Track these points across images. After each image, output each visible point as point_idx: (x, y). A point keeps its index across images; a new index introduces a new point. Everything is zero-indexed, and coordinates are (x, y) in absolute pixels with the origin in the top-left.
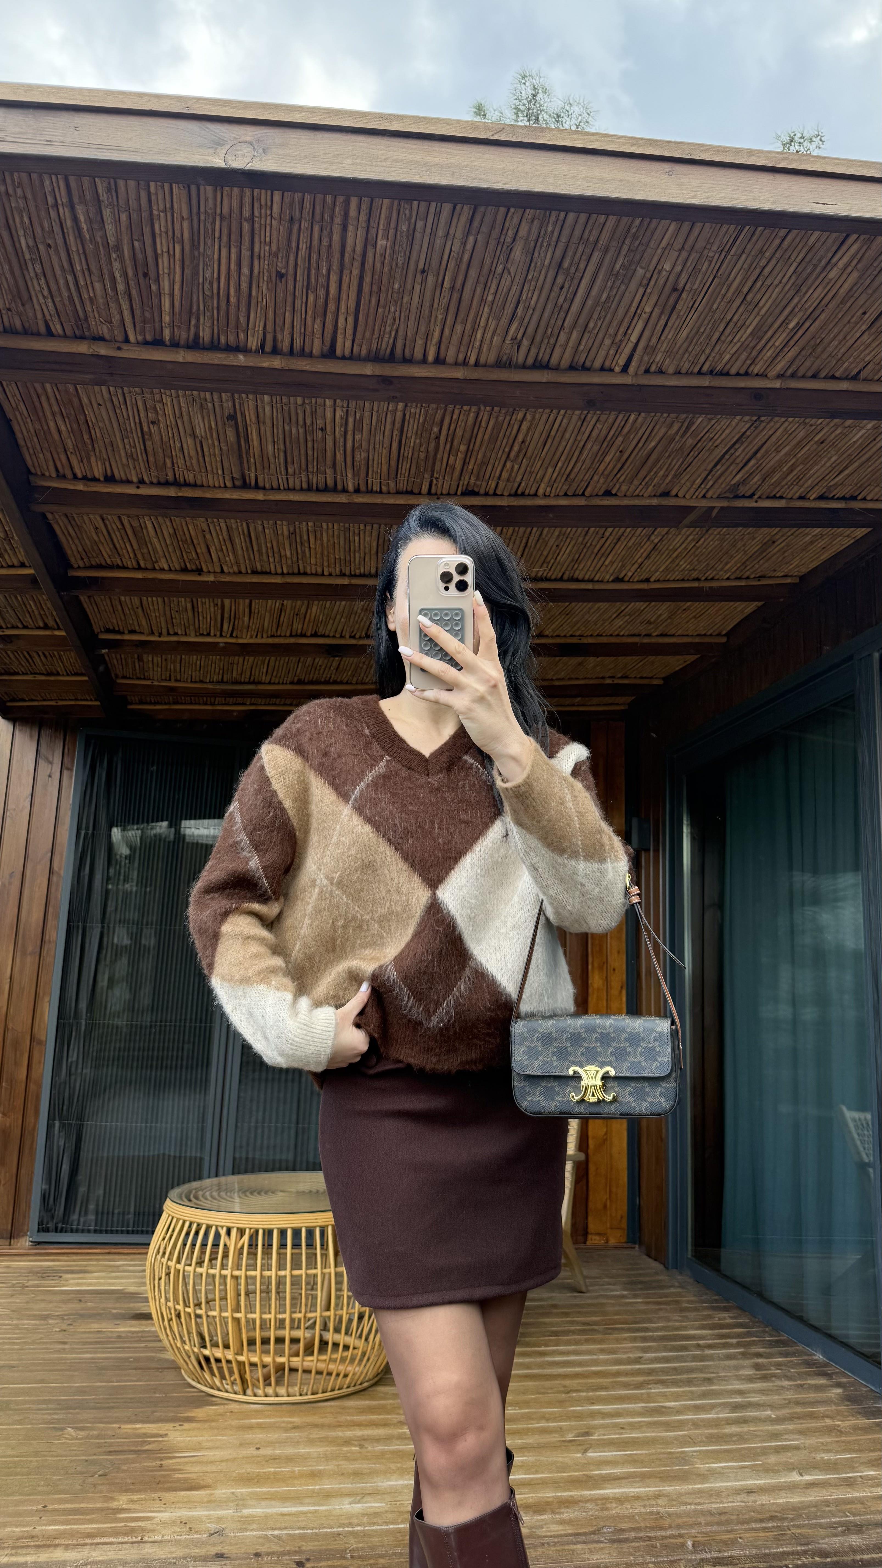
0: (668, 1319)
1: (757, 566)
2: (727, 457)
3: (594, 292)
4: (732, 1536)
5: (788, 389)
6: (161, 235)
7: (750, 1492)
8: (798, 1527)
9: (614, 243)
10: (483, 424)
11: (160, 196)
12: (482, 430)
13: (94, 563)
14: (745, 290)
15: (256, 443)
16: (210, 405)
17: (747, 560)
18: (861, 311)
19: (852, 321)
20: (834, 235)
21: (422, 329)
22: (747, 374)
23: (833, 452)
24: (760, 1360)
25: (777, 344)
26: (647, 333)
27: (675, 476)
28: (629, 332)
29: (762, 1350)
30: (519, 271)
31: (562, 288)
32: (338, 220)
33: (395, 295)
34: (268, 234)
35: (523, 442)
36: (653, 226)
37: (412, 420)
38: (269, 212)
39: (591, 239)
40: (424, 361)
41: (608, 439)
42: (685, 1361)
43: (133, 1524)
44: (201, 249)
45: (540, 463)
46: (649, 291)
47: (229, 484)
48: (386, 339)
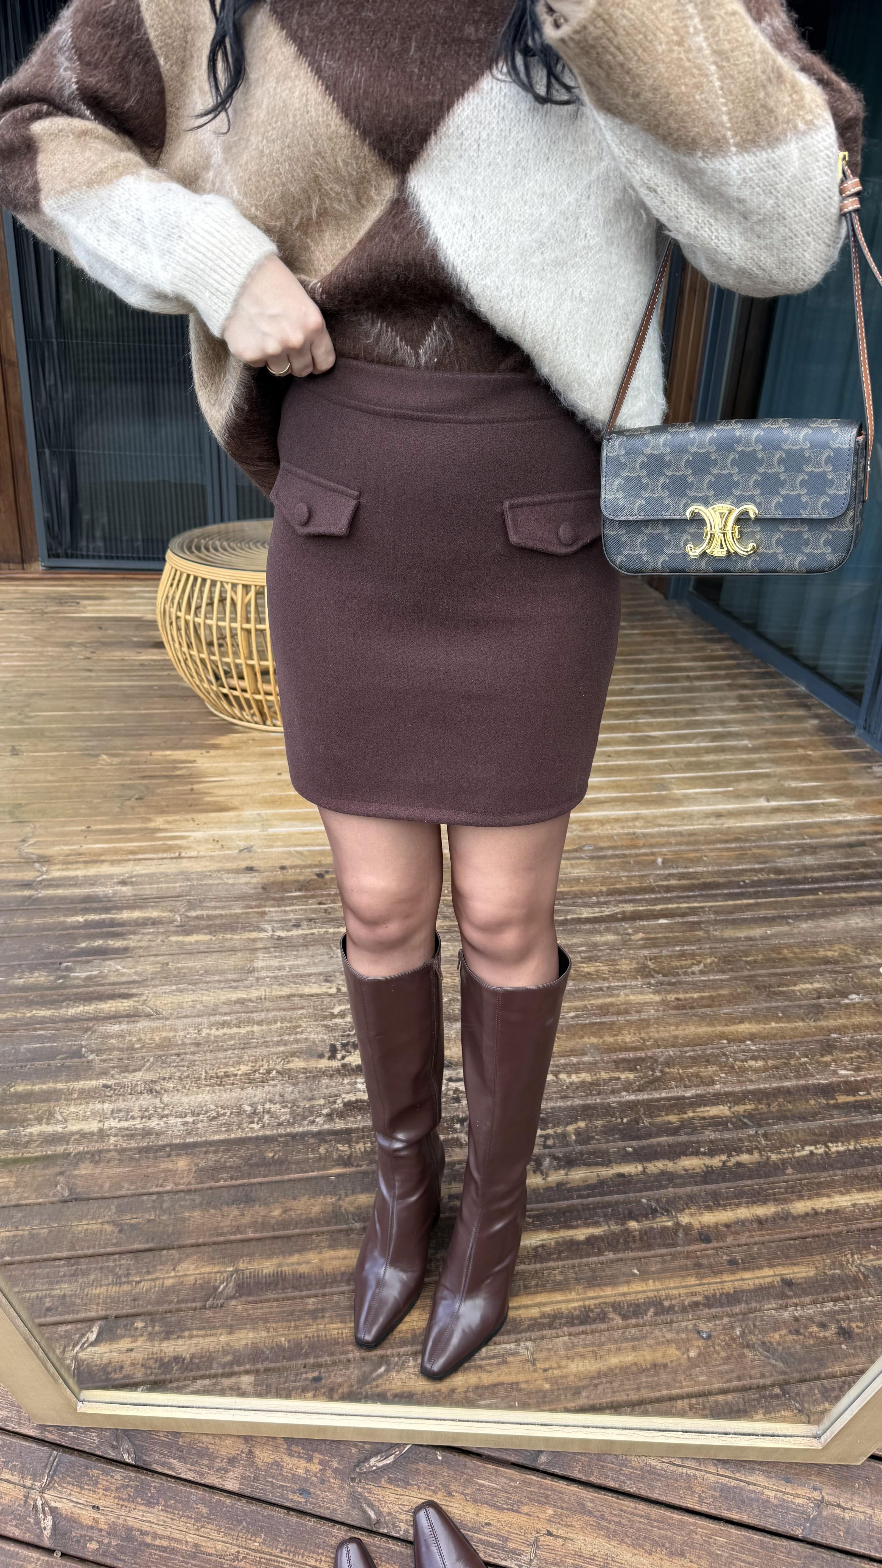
0: (661, 651)
4: (698, 855)
7: (719, 815)
8: (758, 847)
24: (745, 692)
29: (748, 682)
42: (674, 693)
43: (170, 843)
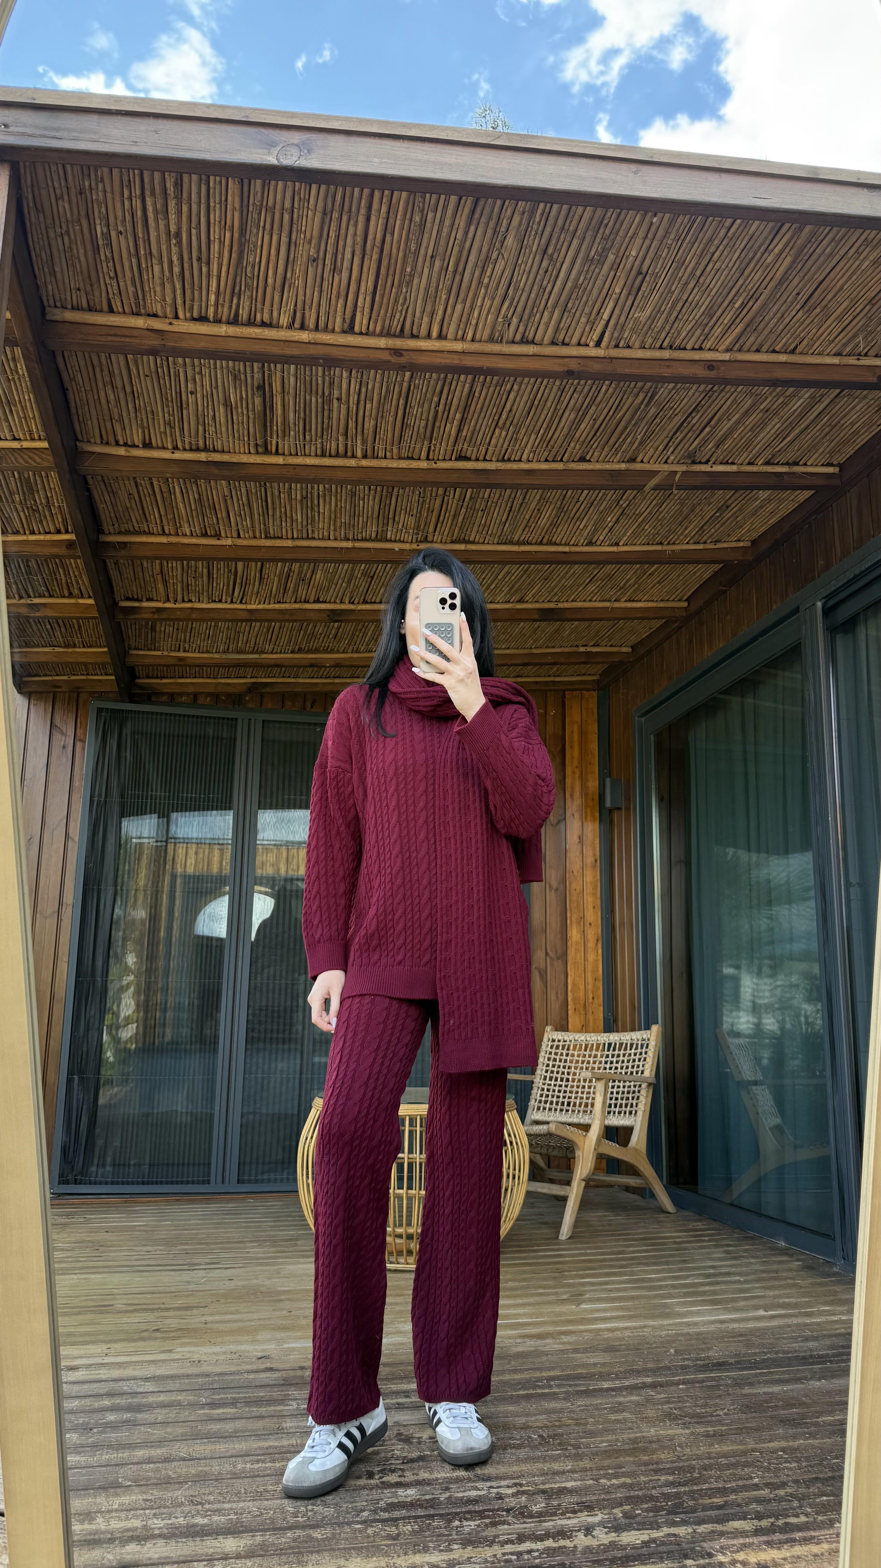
1: (713, 530)
2: (685, 425)
3: (573, 276)
4: (707, 1346)
5: (735, 361)
6: (215, 224)
7: (723, 1322)
9: (590, 233)
10: (477, 394)
11: (217, 191)
12: (475, 399)
13: (123, 530)
14: (698, 273)
15: (279, 412)
16: (243, 376)
17: (704, 525)
18: (795, 292)
19: (789, 300)
20: (771, 224)
21: (429, 308)
22: (701, 349)
23: (776, 420)
24: (730, 1248)
25: (726, 322)
26: (617, 312)
27: (641, 443)
28: (602, 311)
30: (512, 256)
31: (546, 272)
32: (363, 211)
33: (407, 278)
34: (304, 224)
35: (510, 411)
36: (622, 217)
37: (415, 391)
38: (306, 204)
39: (571, 228)
40: (429, 336)
41: (584, 407)
42: (665, 1251)
44: (247, 238)
45: (524, 430)
46: (618, 274)
47: (252, 451)
48: (397, 317)
